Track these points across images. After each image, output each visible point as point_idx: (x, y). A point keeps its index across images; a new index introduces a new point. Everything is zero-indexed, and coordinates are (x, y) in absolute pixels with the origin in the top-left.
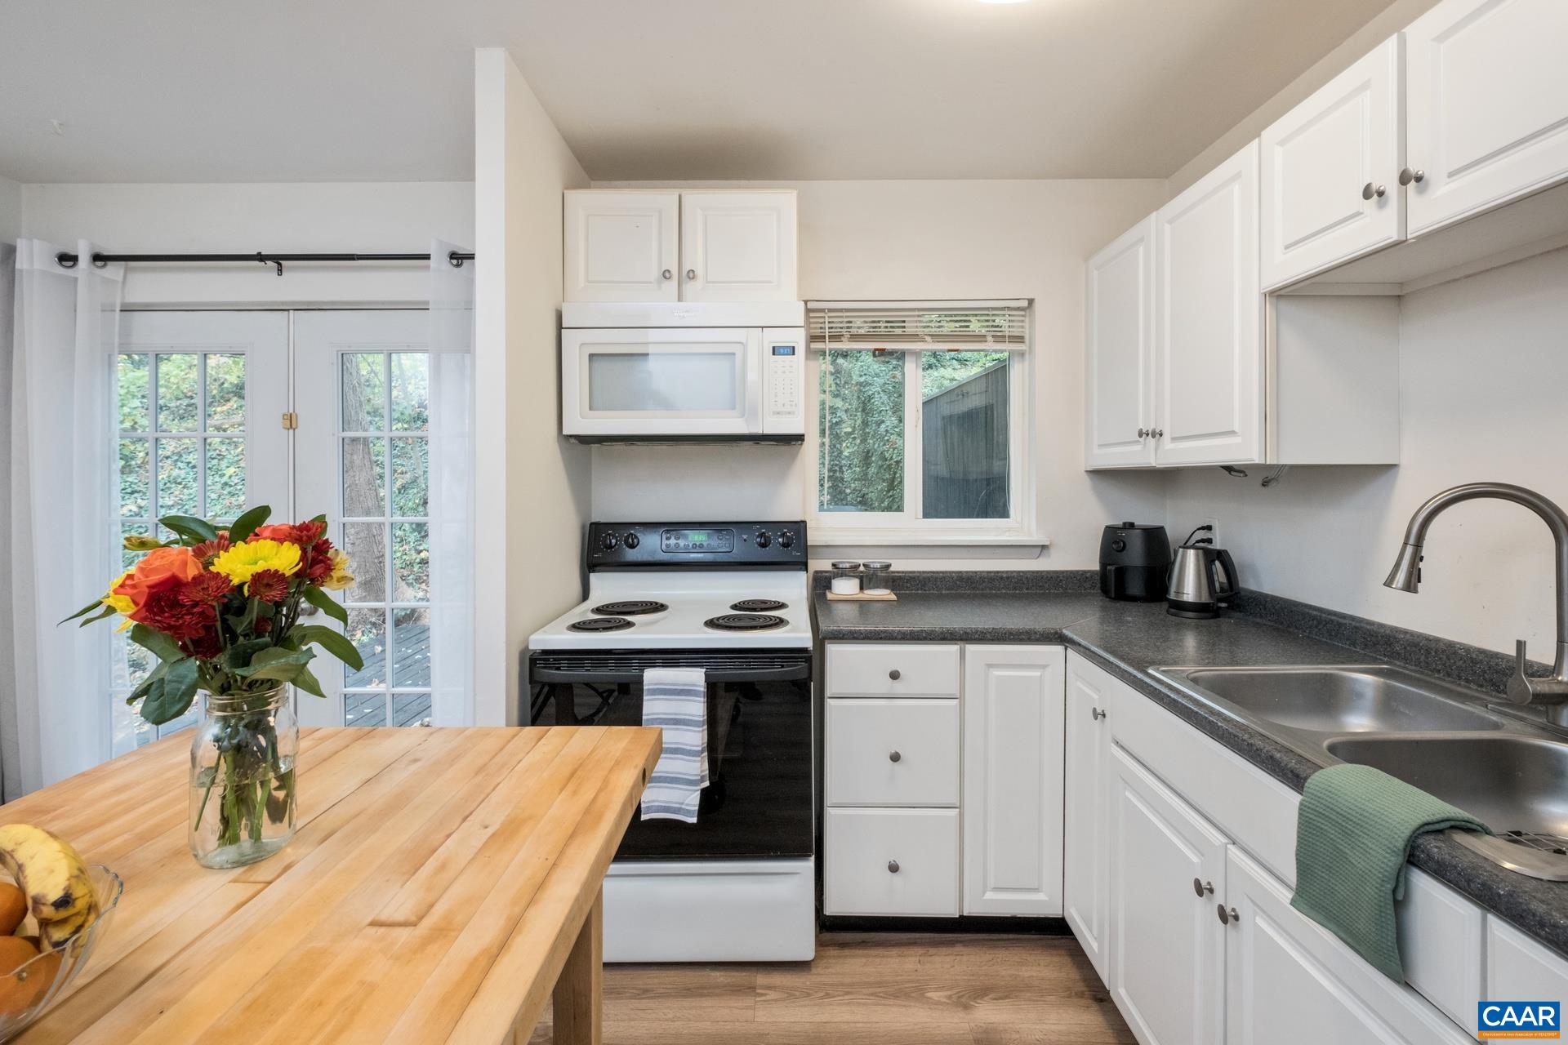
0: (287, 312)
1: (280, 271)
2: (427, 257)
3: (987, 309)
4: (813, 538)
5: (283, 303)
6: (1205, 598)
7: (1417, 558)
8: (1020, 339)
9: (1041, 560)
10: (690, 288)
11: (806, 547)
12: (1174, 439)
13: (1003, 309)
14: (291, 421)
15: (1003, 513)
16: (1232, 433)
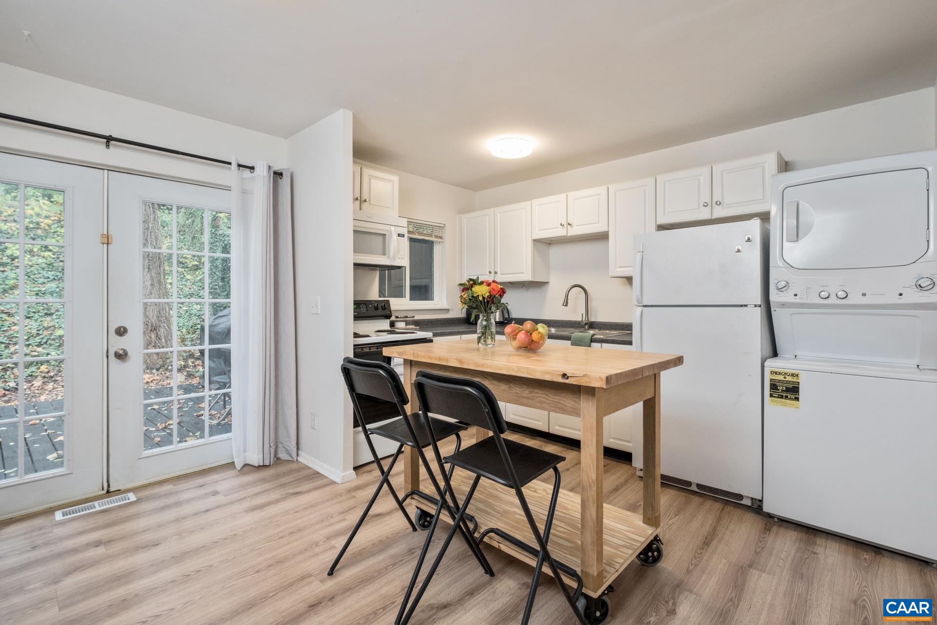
0: (102, 171)
1: (108, 146)
2: (230, 163)
3: (427, 225)
4: (393, 307)
5: (100, 165)
6: (502, 320)
7: (567, 299)
8: (441, 237)
9: (447, 315)
10: (365, 205)
11: (390, 311)
12: (501, 274)
13: (437, 226)
14: (107, 240)
15: (432, 299)
16: (523, 273)
